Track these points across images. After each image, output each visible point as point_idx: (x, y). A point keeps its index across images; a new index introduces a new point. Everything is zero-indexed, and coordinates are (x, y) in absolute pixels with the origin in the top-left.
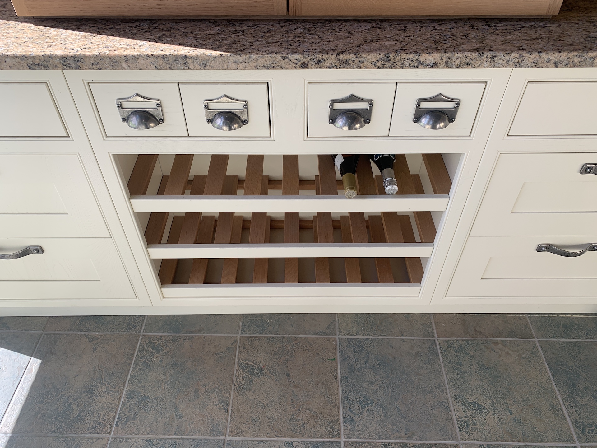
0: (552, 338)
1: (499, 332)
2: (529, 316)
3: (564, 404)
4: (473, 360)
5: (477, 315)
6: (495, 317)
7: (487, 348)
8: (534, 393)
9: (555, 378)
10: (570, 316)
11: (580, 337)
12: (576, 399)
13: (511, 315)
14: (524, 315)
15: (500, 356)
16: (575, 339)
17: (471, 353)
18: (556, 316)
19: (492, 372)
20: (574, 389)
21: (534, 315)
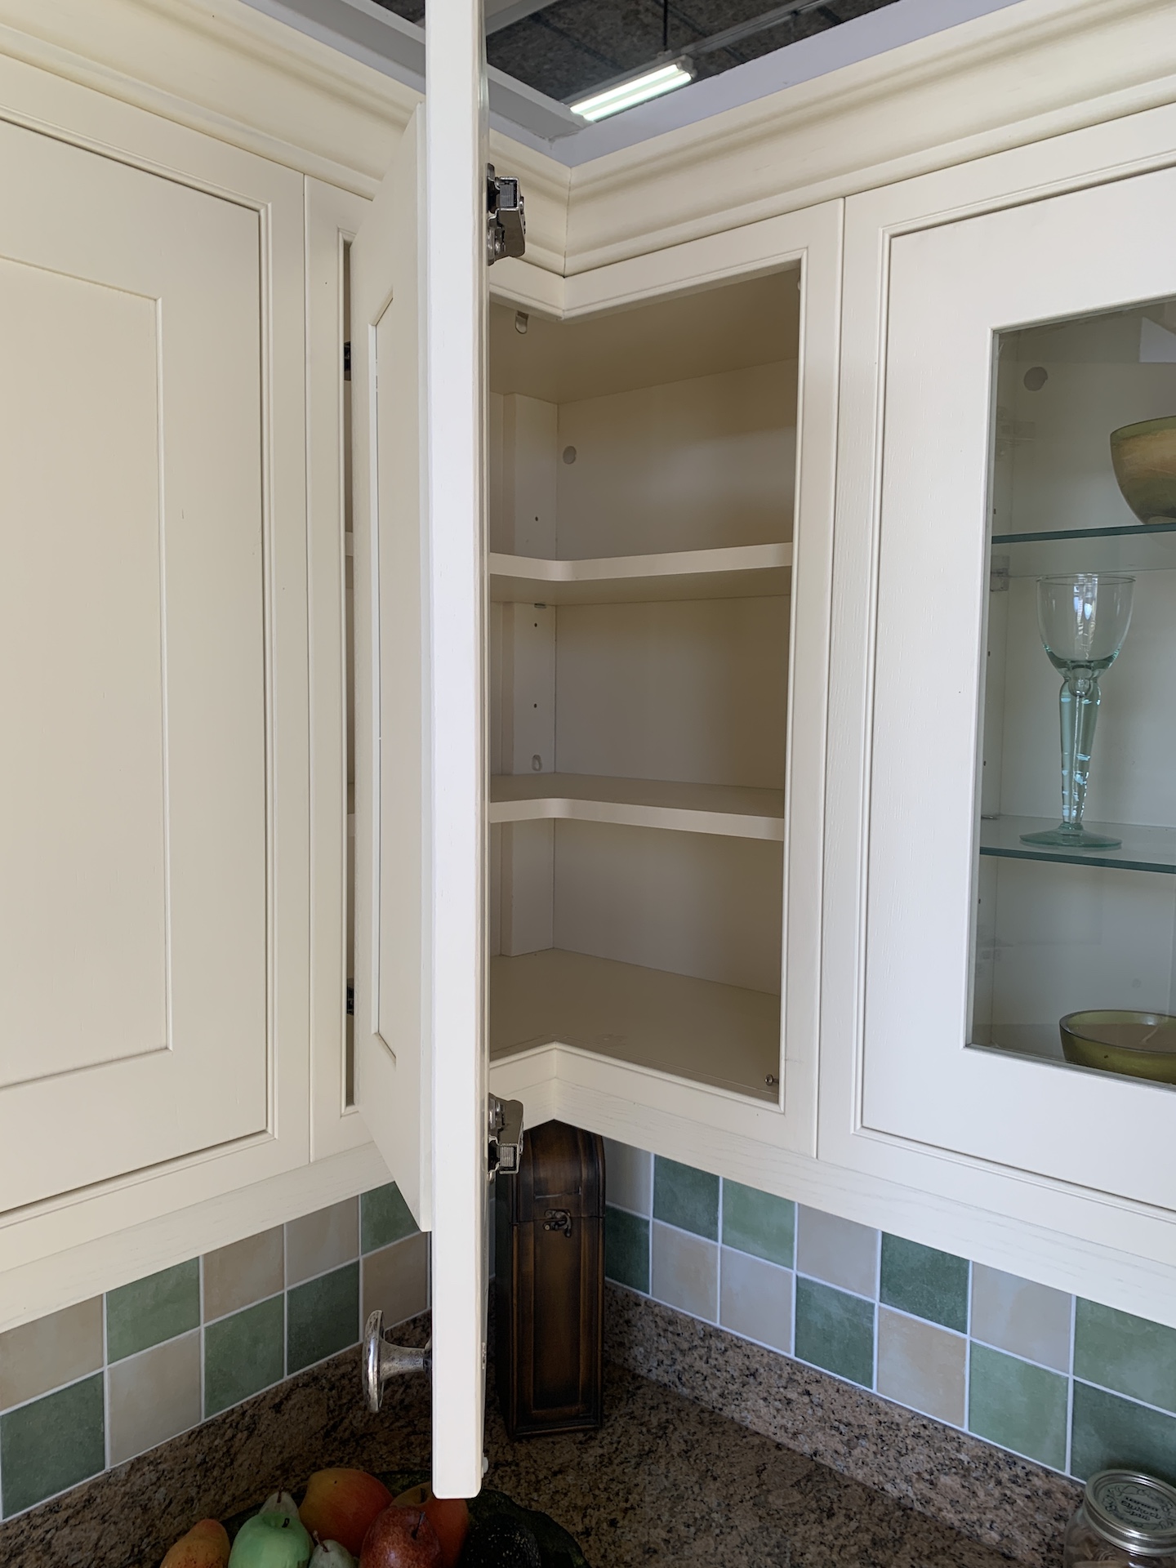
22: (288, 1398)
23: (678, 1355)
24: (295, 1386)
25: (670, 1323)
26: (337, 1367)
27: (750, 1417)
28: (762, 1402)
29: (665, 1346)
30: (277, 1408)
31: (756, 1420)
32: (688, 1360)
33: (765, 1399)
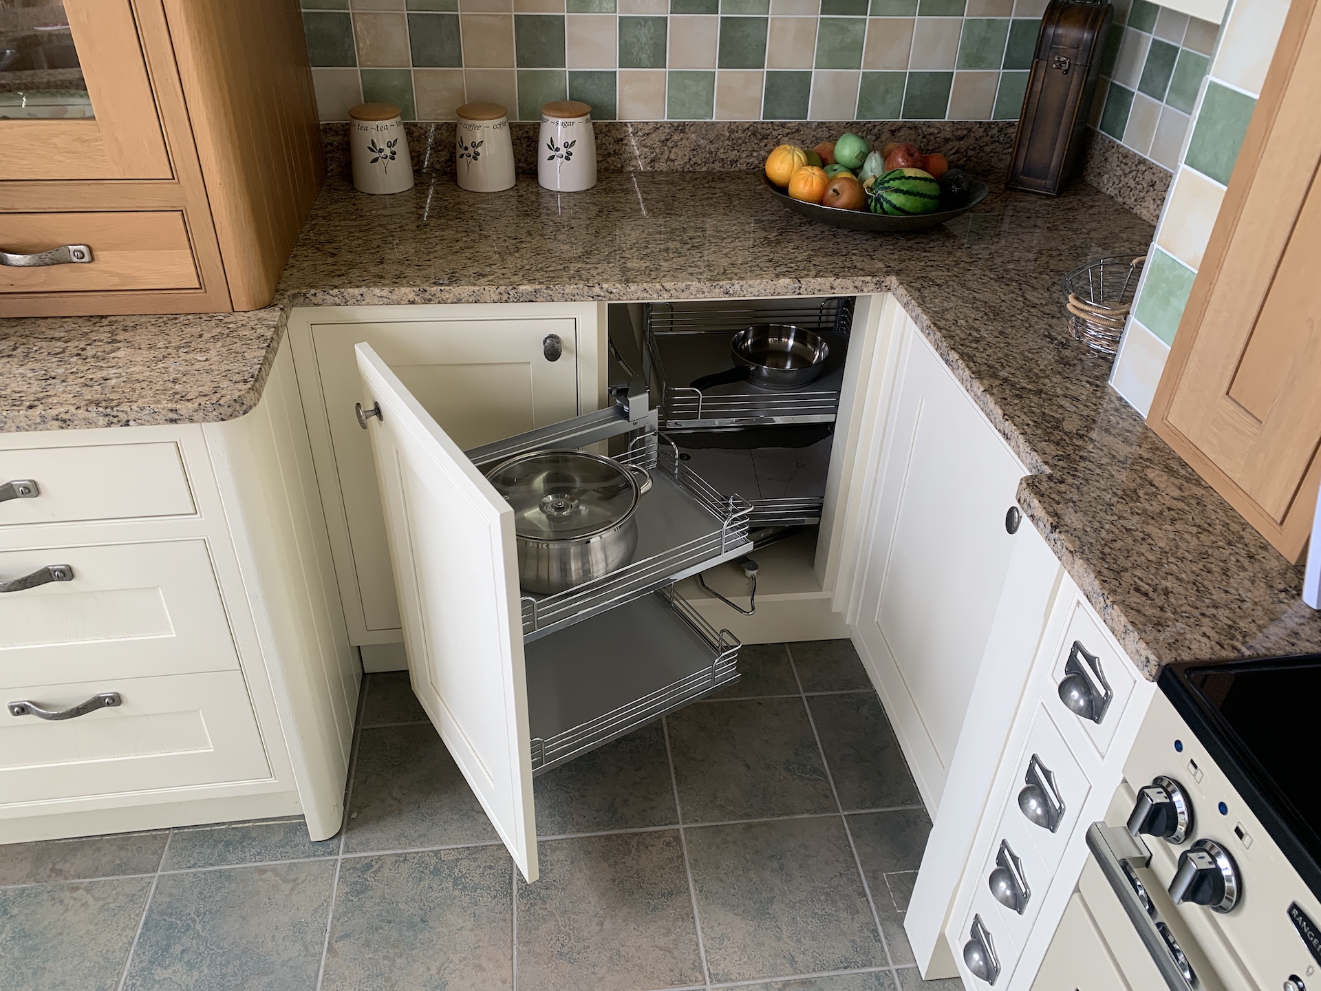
0: (189, 867)
1: (97, 868)
2: (176, 831)
3: (125, 984)
4: (8, 925)
5: (78, 840)
6: (108, 841)
7: (53, 899)
8: (83, 970)
9: (141, 940)
10: (251, 824)
11: (243, 860)
12: (153, 972)
13: (142, 834)
14: (167, 832)
15: (67, 910)
16: (231, 864)
17: (15, 911)
18: (224, 827)
19: (30, 942)
20: (162, 954)
21: (186, 830)
22: (899, 130)
23: (1122, 178)
24: (904, 125)
25: (1125, 157)
26: (929, 127)
27: (1144, 211)
28: (1152, 201)
29: (1119, 172)
30: (893, 132)
31: (1146, 213)
32: (1127, 179)
33: (1154, 200)
